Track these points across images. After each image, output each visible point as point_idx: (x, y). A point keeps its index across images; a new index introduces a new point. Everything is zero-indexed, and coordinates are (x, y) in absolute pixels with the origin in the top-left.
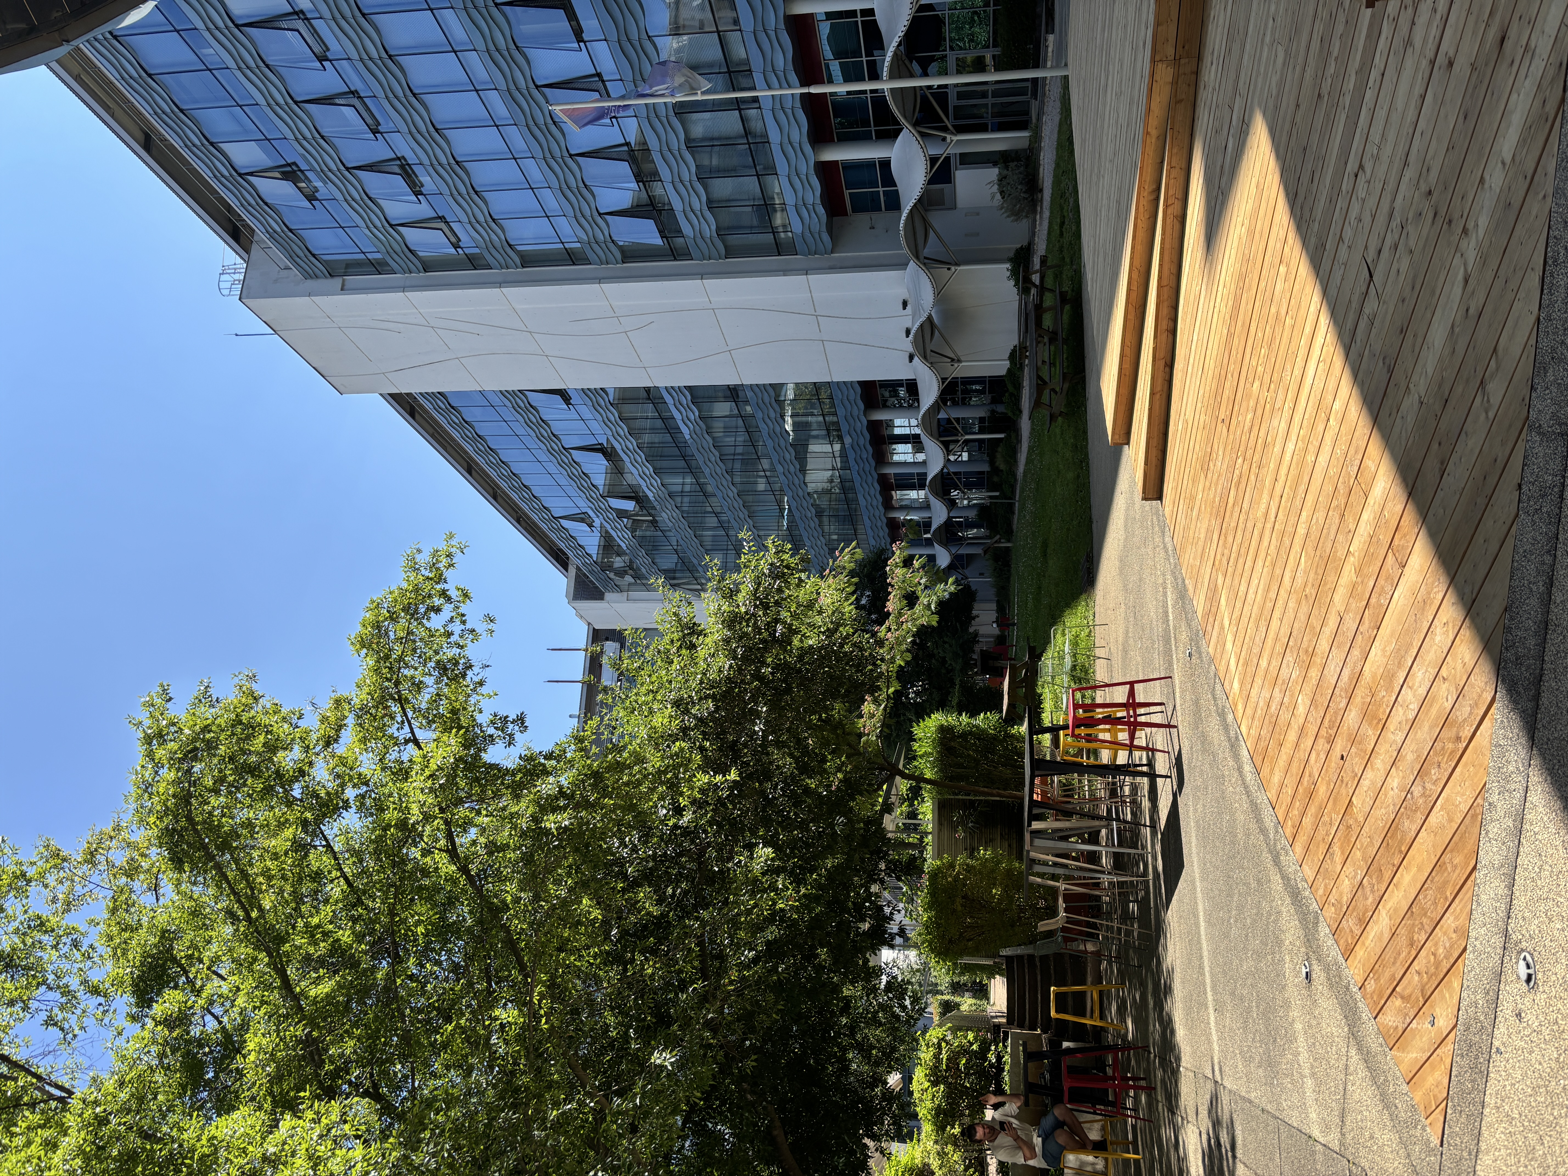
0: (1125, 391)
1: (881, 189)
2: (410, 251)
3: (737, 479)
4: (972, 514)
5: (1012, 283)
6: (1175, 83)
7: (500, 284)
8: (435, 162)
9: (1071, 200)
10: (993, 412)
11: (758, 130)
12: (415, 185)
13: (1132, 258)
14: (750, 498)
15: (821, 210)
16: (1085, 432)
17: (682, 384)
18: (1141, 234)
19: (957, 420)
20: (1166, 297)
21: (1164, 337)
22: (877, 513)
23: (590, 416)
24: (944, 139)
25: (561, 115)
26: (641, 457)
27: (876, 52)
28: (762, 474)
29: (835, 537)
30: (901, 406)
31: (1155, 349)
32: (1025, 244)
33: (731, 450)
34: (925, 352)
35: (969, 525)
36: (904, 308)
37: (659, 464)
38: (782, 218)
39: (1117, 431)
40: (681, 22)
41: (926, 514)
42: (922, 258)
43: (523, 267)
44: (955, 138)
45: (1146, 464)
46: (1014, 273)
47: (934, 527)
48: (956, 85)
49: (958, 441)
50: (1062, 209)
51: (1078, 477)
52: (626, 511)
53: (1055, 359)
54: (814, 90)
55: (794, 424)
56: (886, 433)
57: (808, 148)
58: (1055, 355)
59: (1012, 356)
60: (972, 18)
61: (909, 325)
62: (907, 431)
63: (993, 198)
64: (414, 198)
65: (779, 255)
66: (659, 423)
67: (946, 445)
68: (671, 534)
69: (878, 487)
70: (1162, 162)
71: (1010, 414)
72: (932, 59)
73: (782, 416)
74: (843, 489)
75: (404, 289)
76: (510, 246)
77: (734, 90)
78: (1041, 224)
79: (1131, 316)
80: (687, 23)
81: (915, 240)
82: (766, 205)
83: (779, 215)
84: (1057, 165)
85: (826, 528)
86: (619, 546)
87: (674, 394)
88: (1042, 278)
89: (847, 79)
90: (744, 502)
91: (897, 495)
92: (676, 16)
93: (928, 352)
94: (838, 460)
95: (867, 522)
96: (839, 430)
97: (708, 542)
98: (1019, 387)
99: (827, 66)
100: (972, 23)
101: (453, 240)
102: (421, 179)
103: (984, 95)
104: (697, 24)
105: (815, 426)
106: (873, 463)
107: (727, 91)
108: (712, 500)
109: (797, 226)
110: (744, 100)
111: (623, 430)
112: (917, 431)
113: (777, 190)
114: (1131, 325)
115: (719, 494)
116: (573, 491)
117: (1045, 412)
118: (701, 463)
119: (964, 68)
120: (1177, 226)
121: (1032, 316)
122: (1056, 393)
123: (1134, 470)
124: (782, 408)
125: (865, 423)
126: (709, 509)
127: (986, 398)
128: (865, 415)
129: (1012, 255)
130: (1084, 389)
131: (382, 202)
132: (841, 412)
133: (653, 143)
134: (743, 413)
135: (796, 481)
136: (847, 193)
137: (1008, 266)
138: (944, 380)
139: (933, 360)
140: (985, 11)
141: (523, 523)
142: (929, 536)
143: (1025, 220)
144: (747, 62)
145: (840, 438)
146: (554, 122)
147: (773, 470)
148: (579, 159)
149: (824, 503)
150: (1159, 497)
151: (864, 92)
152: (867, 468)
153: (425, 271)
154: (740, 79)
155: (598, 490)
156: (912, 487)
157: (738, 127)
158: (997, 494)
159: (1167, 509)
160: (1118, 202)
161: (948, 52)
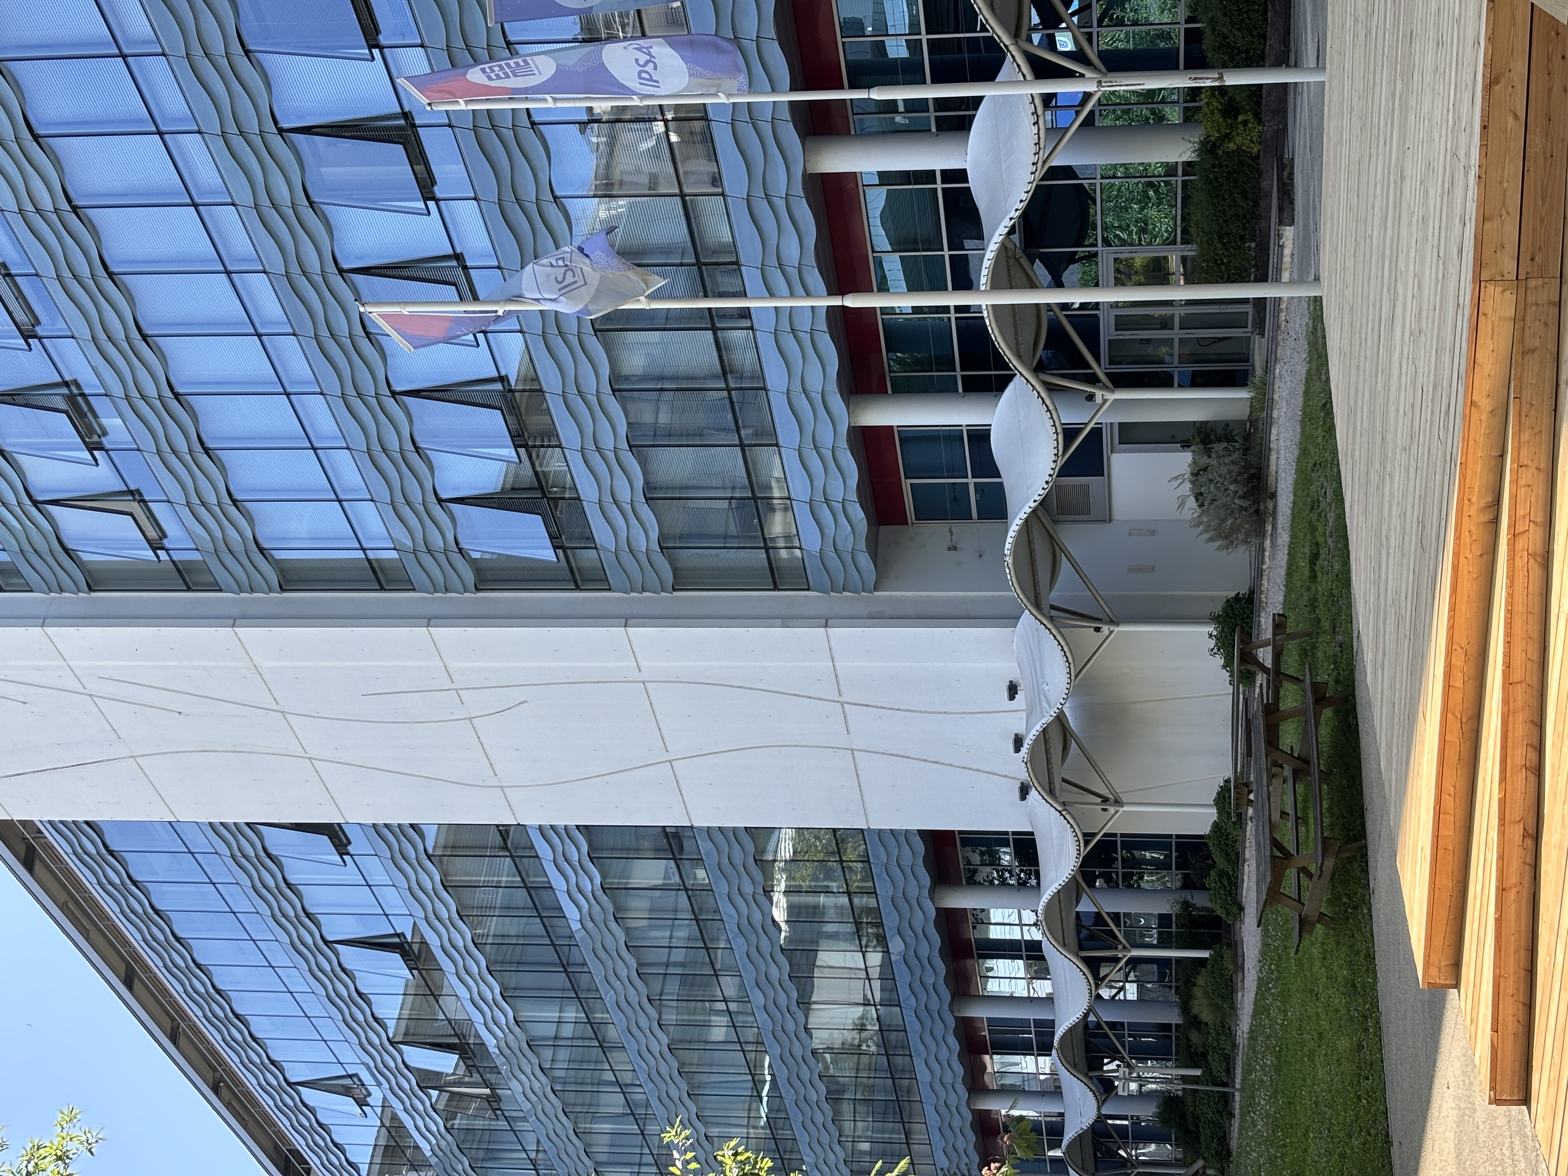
0: (1447, 882)
1: (971, 481)
2: (66, 551)
3: (670, 1017)
4: (1147, 1112)
5: (1219, 661)
6: (1519, 319)
7: (234, 620)
8: (134, 393)
9: (1331, 516)
10: (1186, 905)
11: (747, 368)
12: (91, 431)
13: (1451, 628)
14: (694, 1057)
15: (858, 513)
16: (1370, 958)
17: (572, 822)
18: (1468, 585)
19: (1116, 917)
20: (1519, 703)
21: (1520, 781)
22: (953, 1100)
23: (385, 879)
24: (1091, 397)
25: (381, 322)
26: (478, 963)
27: (968, 243)
28: (722, 1006)
29: (865, 1146)
30: (1004, 883)
31: (1502, 802)
32: (1244, 591)
33: (661, 955)
34: (1051, 782)
35: (1143, 1136)
36: (1012, 697)
37: (513, 980)
38: (785, 522)
39: (1434, 959)
40: (617, 176)
41: (1052, 1107)
42: (1046, 607)
43: (283, 589)
44: (1111, 397)
45: (1495, 1029)
46: (1224, 644)
47: (1069, 1136)
48: (1116, 305)
49: (1117, 960)
50: (1313, 530)
51: (1360, 1047)
52: (439, 1074)
53: (1305, 809)
54: (853, 301)
55: (792, 909)
56: (974, 935)
57: (837, 402)
58: (1305, 801)
59: (1222, 799)
60: (1145, 192)
61: (1021, 729)
62: (1015, 934)
63: (1182, 504)
64: (86, 455)
65: (776, 588)
66: (521, 897)
67: (1093, 965)
68: (526, 1126)
69: (955, 1046)
70: (1502, 456)
71: (1220, 912)
72: (1072, 259)
73: (768, 893)
74: (884, 1043)
75: (44, 621)
76: (261, 550)
77: (706, 296)
78: (1273, 557)
79: (1454, 737)
80: (626, 178)
81: (1034, 574)
82: (755, 498)
83: (778, 517)
84: (1304, 452)
85: (848, 1126)
86: (417, 1147)
87: (556, 840)
88: (1277, 656)
89: (914, 287)
90: (682, 1064)
91: (994, 1063)
92: (608, 166)
93: (1057, 782)
94: (877, 984)
95: (933, 1118)
96: (880, 925)
97: (602, 1147)
98: (1235, 859)
99: (879, 264)
100: (1144, 202)
101: (152, 533)
102: (104, 421)
103: (1165, 323)
104: (645, 180)
105: (831, 915)
106: (947, 996)
107: (694, 296)
108: (617, 1057)
109: (811, 540)
110: (724, 314)
111: (448, 908)
112: (1036, 935)
113: (777, 473)
114: (1452, 755)
115: (631, 1046)
116: (332, 1030)
117: (1289, 913)
118: (599, 980)
119: (1129, 277)
120: (1536, 572)
121: (1260, 723)
122: (1310, 875)
123: (1473, 1039)
124: (768, 876)
125: (932, 914)
126: (608, 1076)
127: (1172, 880)
128: (932, 896)
129: (1218, 609)
130: (1365, 871)
131: (24, 461)
132: (884, 889)
133: (550, 380)
134: (689, 883)
135: (790, 1026)
136: (907, 484)
137: (1211, 629)
138: (1088, 837)
139: (1066, 797)
140: (1167, 183)
141: (224, 1092)
142: (1058, 1153)
143: (1242, 548)
144: (733, 248)
145: (882, 941)
146: (368, 334)
147: (743, 999)
148: (408, 400)
149: (845, 1072)
150: (1525, 1100)
151: (945, 309)
152: (934, 1005)
153: (91, 589)
154: (719, 278)
155: (385, 1029)
156: (1025, 1049)
157: (711, 360)
158: (1198, 1072)
159: (1540, 1125)
160: (1422, 523)
161: (1099, 248)
